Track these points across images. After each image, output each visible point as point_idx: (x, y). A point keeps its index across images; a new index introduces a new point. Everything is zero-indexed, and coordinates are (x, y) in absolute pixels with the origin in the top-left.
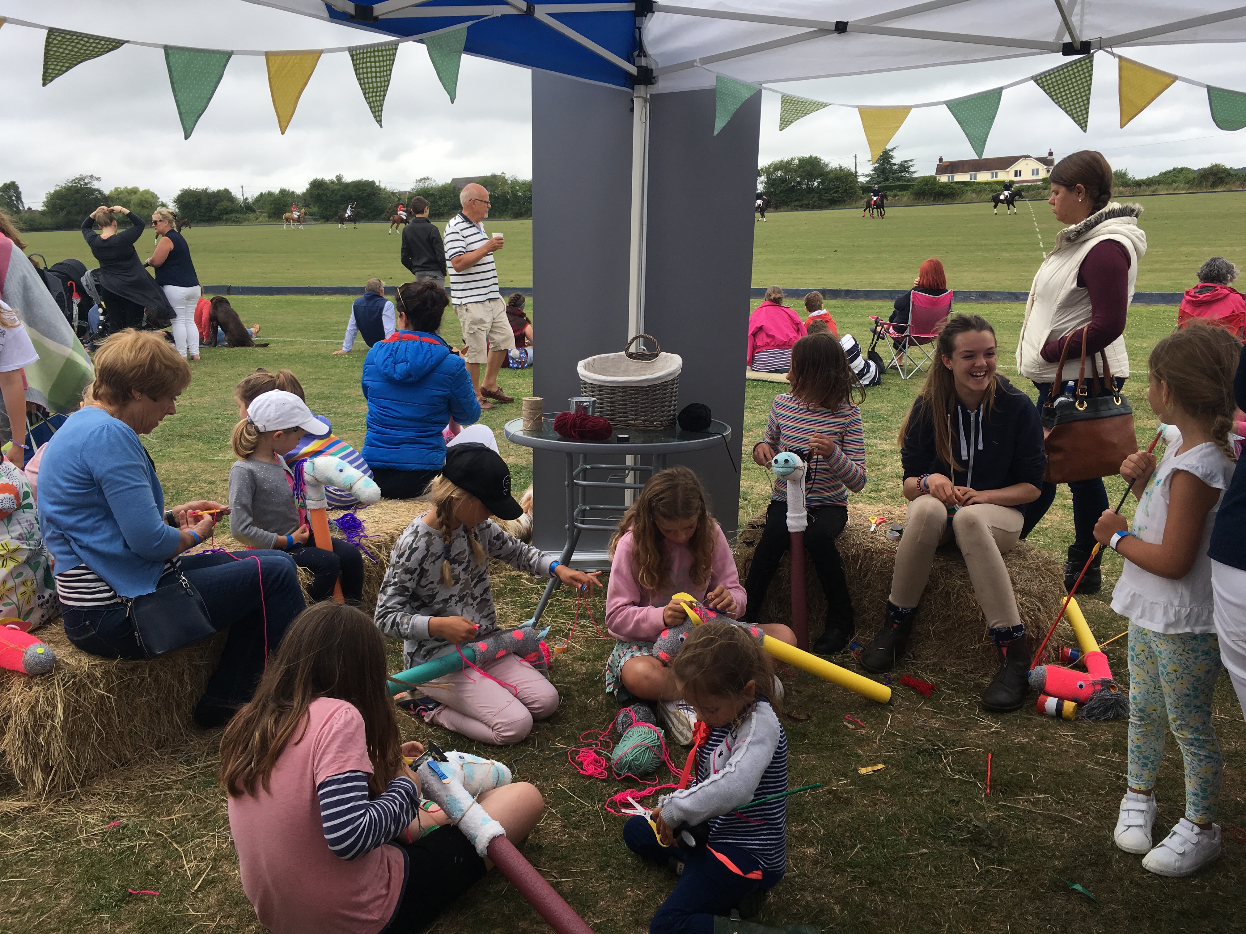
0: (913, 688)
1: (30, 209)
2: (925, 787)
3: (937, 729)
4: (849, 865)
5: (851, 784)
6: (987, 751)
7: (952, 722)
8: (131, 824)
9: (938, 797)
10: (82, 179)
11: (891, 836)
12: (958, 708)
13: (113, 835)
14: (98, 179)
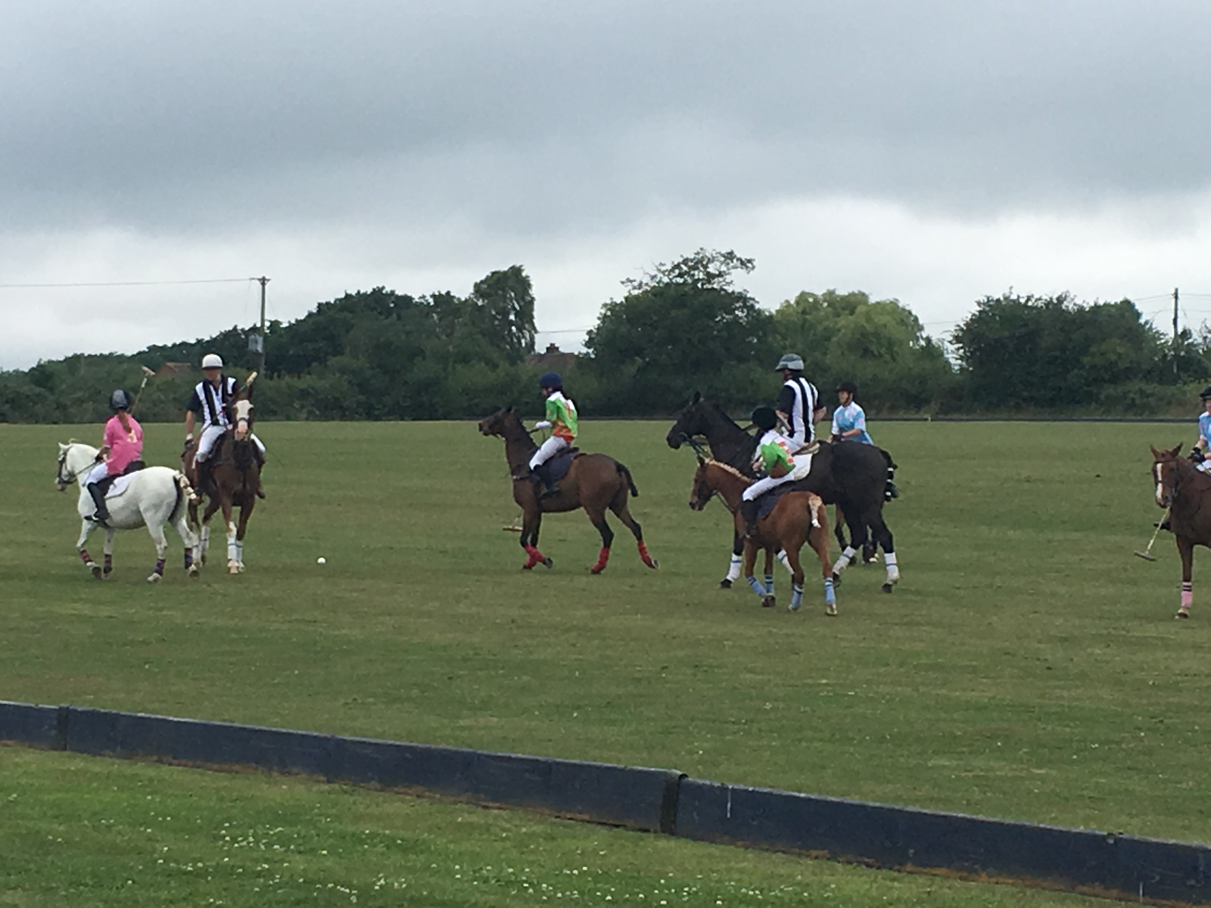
1: (552, 349)
10: (700, 262)
14: (746, 264)
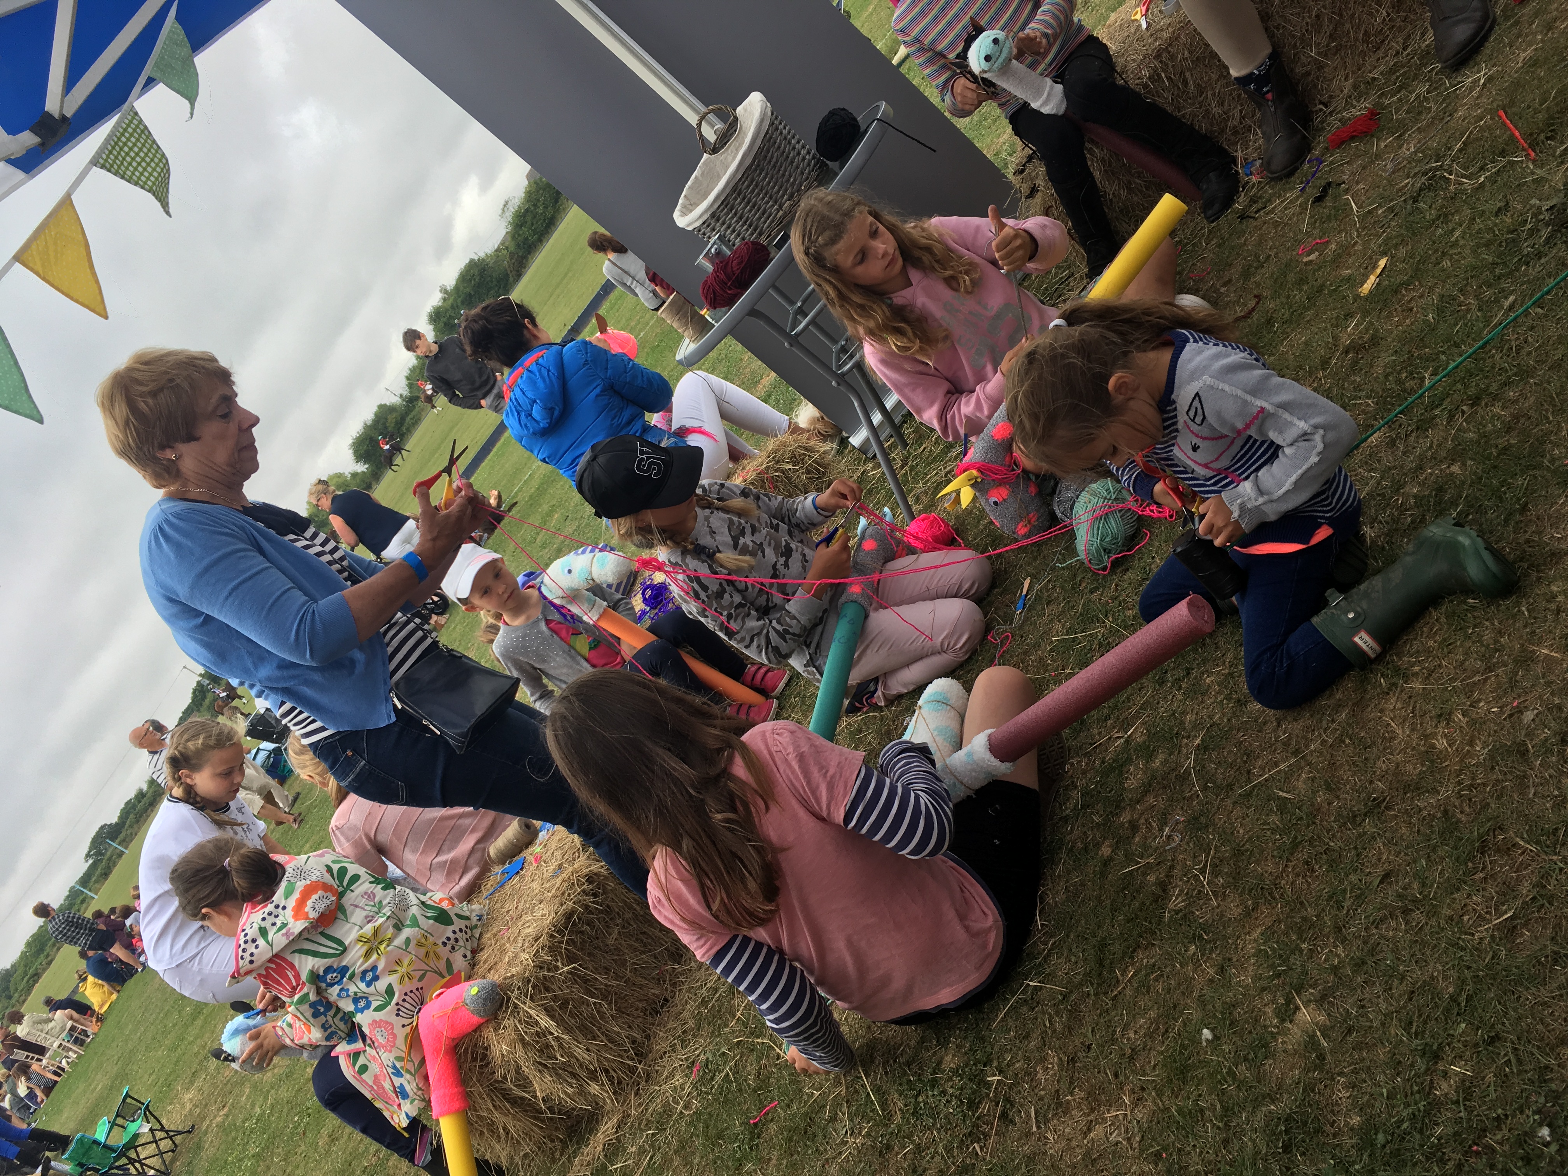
0: (1352, 138)
2: (1453, 230)
3: (1415, 152)
4: (1433, 406)
5: (1363, 319)
6: (1493, 112)
7: (1428, 126)
8: (709, 1055)
9: (1479, 224)
11: (1456, 325)
12: (1421, 103)
13: (702, 1080)
